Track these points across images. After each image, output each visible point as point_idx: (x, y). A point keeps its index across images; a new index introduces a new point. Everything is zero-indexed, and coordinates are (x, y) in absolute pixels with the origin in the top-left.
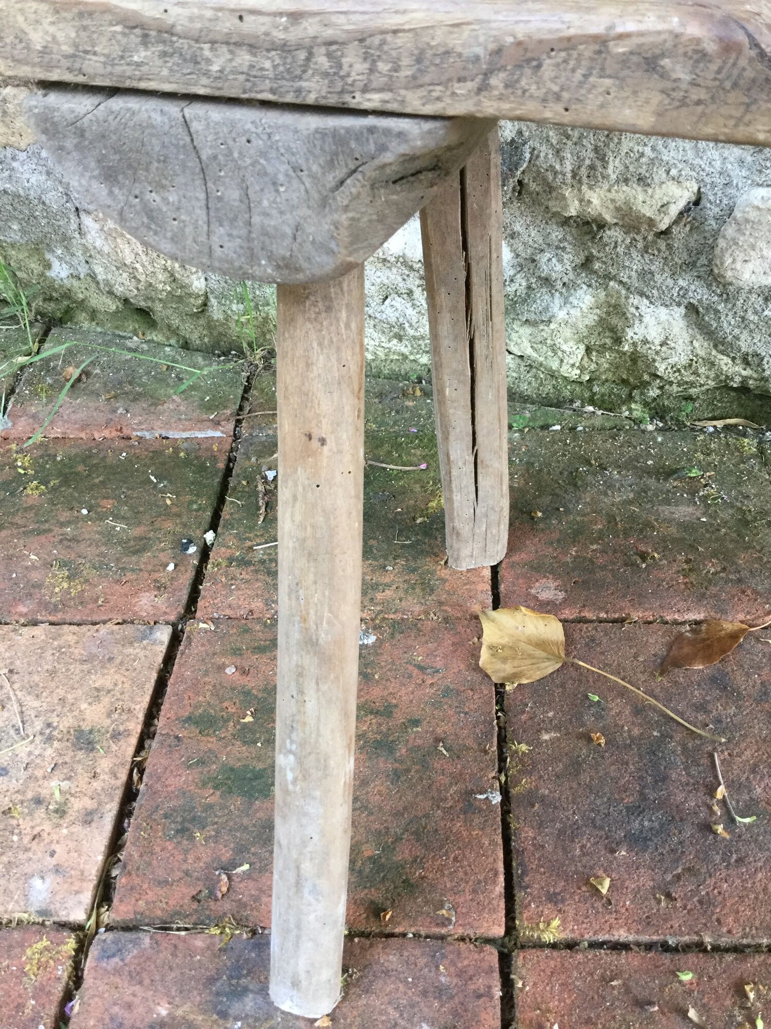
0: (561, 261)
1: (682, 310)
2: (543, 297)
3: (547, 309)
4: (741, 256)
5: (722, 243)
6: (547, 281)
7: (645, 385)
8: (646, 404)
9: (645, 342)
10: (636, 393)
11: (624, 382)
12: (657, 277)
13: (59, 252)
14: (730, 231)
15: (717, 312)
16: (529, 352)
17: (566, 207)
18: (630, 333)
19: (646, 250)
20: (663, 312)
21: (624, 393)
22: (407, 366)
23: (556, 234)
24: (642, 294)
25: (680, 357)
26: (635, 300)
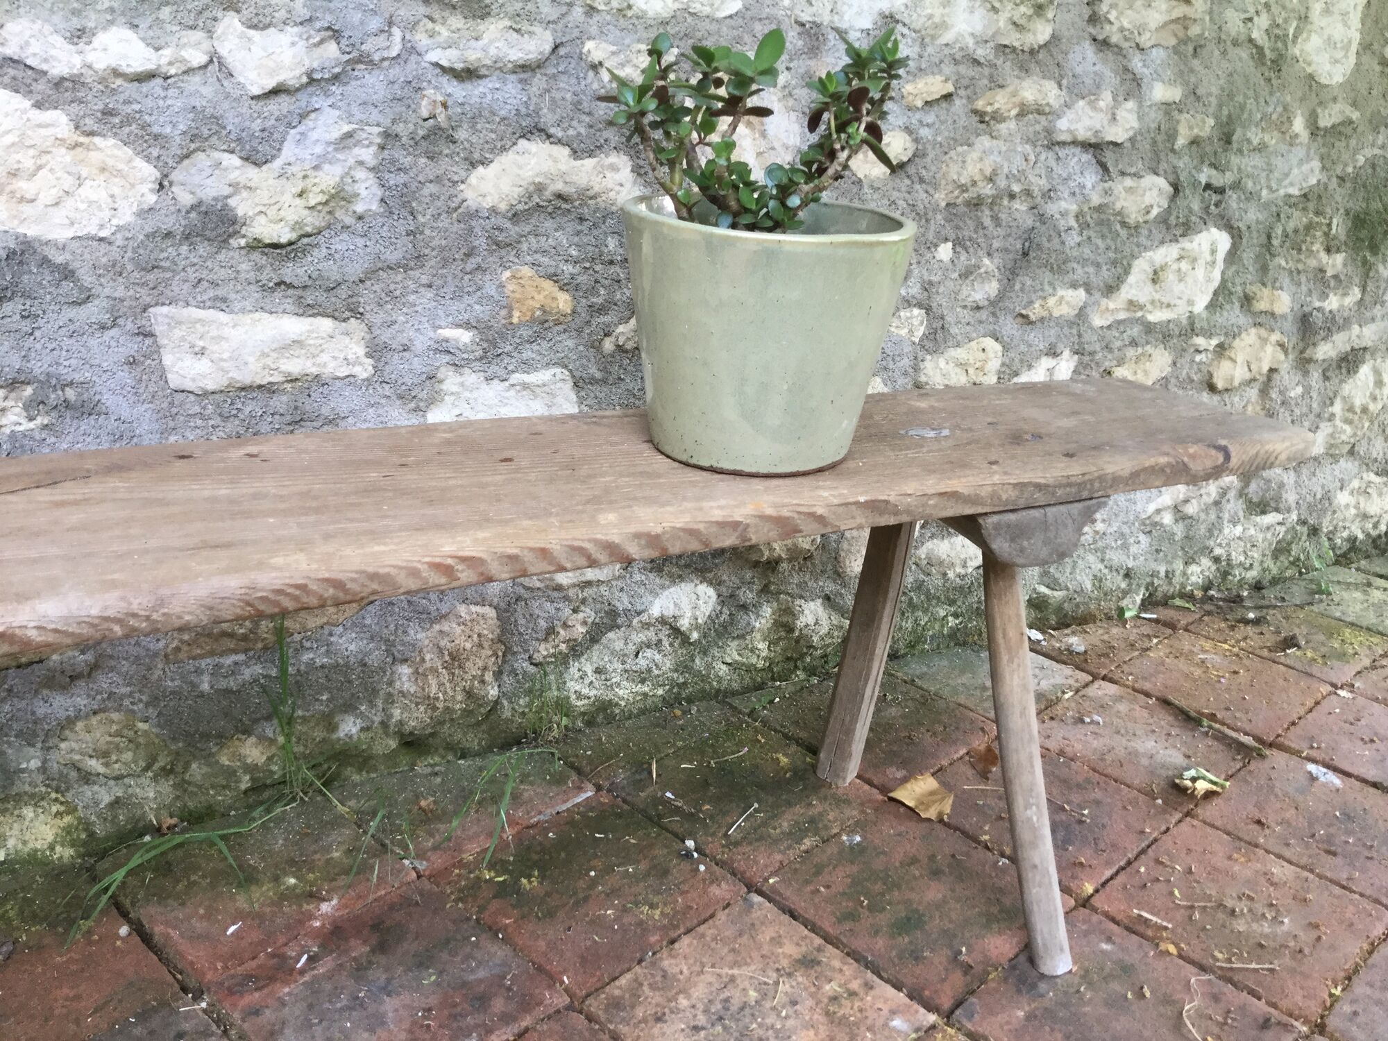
0: (751, 591)
1: (820, 601)
2: (743, 619)
3: (749, 624)
4: (853, 558)
5: (843, 554)
6: (744, 607)
7: (803, 656)
8: (804, 669)
9: (807, 625)
10: (799, 663)
11: (788, 659)
12: (810, 584)
13: (363, 708)
14: (845, 545)
15: (841, 595)
16: (738, 658)
17: (762, 555)
18: (798, 623)
19: (800, 569)
20: (812, 604)
21: (791, 666)
22: (649, 701)
23: (748, 575)
24: (801, 597)
25: (824, 631)
26: (798, 602)
